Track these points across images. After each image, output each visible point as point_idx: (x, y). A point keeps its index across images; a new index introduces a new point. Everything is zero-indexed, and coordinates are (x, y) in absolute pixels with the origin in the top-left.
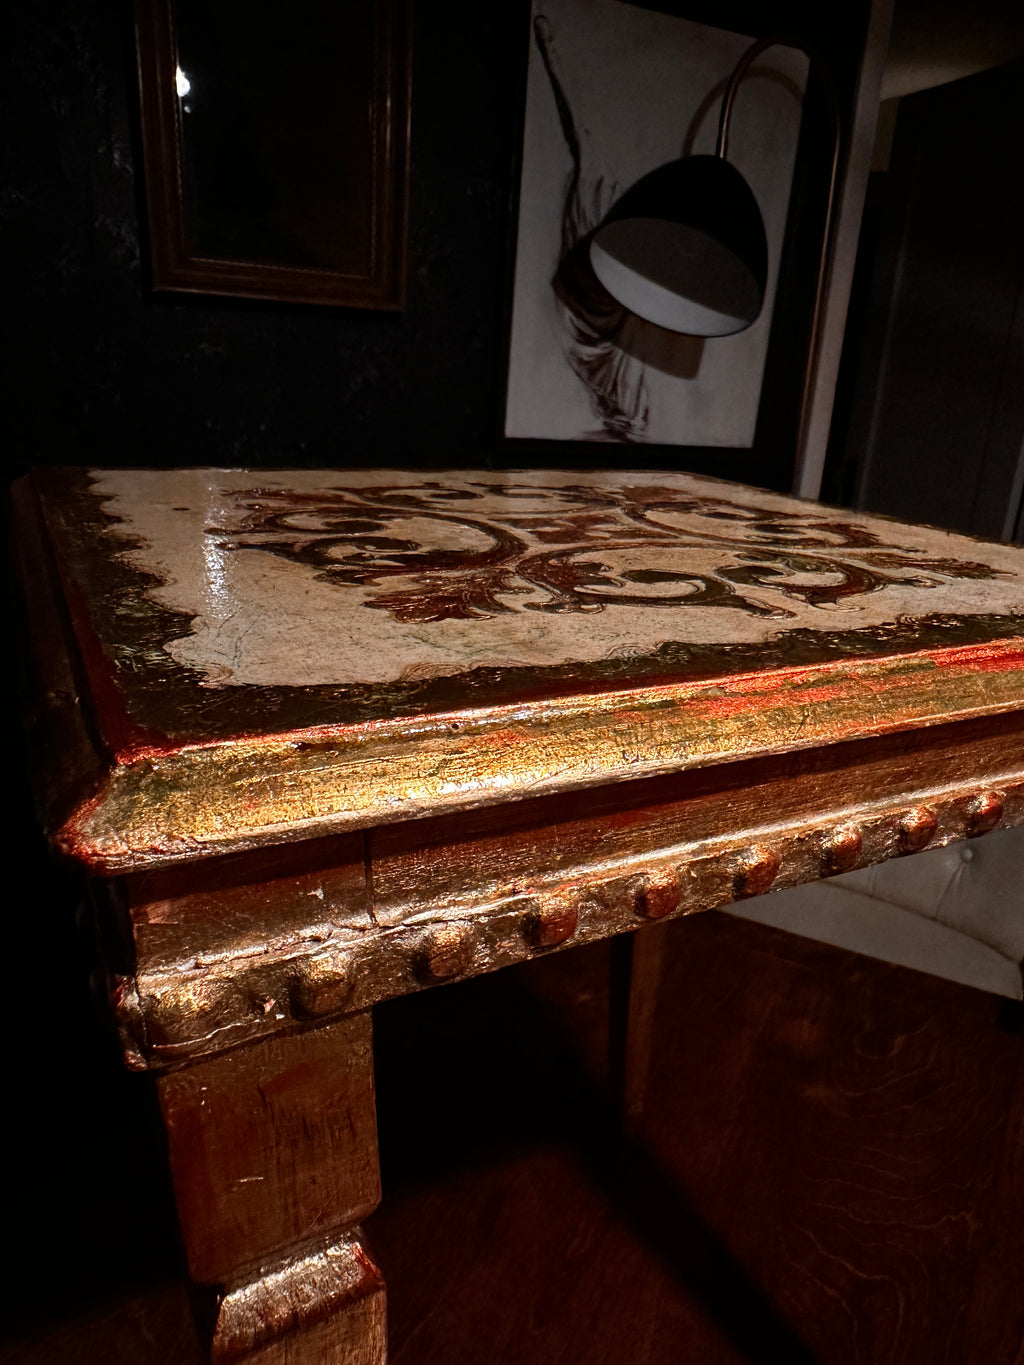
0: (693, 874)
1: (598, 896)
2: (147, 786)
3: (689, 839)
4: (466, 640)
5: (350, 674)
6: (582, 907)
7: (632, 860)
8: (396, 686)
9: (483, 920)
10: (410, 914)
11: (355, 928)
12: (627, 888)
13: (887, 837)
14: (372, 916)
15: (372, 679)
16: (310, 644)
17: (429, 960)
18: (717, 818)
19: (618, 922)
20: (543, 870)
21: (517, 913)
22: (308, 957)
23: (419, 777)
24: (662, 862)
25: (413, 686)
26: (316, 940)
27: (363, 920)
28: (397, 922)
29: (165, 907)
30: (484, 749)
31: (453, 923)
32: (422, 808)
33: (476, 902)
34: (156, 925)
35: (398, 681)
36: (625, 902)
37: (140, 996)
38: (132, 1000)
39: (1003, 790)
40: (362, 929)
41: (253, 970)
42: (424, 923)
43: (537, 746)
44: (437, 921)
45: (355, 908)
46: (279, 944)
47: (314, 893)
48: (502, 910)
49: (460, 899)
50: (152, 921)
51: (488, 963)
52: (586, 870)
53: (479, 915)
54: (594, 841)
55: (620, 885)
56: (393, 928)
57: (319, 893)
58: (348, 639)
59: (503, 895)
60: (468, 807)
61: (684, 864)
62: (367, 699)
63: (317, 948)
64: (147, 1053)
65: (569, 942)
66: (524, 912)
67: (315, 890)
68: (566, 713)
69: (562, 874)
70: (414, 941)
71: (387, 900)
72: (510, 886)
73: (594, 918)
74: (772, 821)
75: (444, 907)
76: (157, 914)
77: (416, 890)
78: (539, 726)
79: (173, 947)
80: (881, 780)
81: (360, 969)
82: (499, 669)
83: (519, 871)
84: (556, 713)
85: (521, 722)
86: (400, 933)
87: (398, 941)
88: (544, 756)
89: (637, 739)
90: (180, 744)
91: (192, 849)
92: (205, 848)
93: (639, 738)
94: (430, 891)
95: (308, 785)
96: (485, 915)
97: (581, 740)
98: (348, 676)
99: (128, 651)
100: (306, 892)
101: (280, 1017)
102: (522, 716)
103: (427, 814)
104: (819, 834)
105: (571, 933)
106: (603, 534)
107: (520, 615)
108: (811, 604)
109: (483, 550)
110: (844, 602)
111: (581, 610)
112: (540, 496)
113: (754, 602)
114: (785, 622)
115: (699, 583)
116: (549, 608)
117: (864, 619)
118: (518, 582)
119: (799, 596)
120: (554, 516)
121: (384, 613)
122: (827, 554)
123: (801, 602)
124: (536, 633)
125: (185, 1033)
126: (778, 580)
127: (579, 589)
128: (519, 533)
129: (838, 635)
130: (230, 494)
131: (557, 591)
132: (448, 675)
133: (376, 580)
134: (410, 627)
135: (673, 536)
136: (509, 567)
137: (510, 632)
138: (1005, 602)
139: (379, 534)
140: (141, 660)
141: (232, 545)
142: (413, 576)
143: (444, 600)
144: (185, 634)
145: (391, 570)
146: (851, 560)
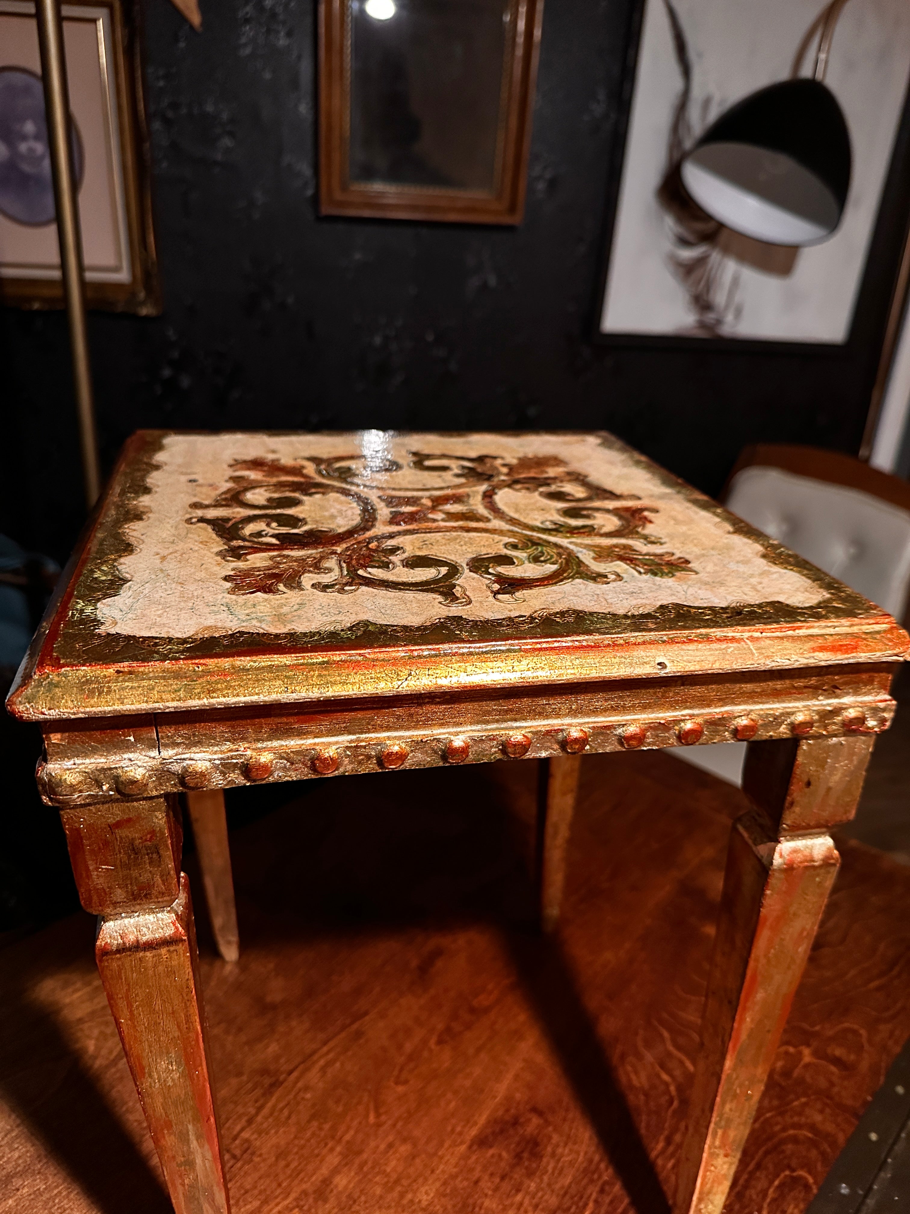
0: (348, 753)
1: (287, 758)
2: (45, 685)
3: (350, 733)
4: (252, 610)
6: (277, 762)
7: (312, 741)
8: (185, 641)
9: (218, 762)
10: (176, 755)
11: (150, 757)
12: (305, 754)
13: (492, 747)
14: (160, 752)
16: (169, 607)
17: (184, 778)
18: (368, 724)
19: (301, 773)
21: (238, 761)
22: (124, 767)
25: (194, 641)
26: (132, 760)
27: (154, 753)
28: (171, 757)
29: (58, 736)
31: (200, 761)
33: (216, 753)
34: (55, 743)
35: (190, 637)
36: (305, 763)
37: (46, 773)
38: (42, 774)
39: (589, 728)
40: (154, 758)
41: (98, 770)
42: (184, 759)
44: (192, 759)
45: (151, 747)
46: (112, 759)
47: (128, 738)
48: (228, 758)
49: (206, 750)
50: (53, 741)
51: (221, 784)
52: (281, 743)
53: (215, 760)
54: (287, 729)
55: (301, 753)
56: (168, 759)
57: (132, 738)
58: (191, 604)
59: (232, 751)
60: (193, 708)
61: (342, 746)
62: (164, 648)
63: (130, 764)
64: (51, 799)
66: (242, 761)
67: (130, 737)
68: (262, 664)
69: (267, 744)
70: (178, 768)
71: (168, 746)
72: (236, 747)
73: (284, 769)
74: (408, 729)
75: (198, 753)
76: (55, 738)
77: (184, 743)
79: (63, 753)
80: (489, 713)
81: (149, 777)
83: (243, 740)
84: (256, 664)
85: (236, 668)
86: (172, 762)
87: (170, 766)
90: (64, 666)
93: (298, 681)
94: (190, 744)
96: (220, 759)
97: (266, 680)
99: (80, 605)
100: (124, 737)
101: (111, 793)
104: (438, 740)
105: (272, 775)
106: (440, 516)
107: (302, 592)
108: (495, 593)
109: (340, 530)
110: (519, 594)
111: (341, 591)
112: (445, 469)
113: (458, 591)
114: (455, 610)
115: (444, 570)
116: (325, 588)
117: (510, 611)
118: (331, 563)
119: (496, 587)
120: (427, 494)
121: (228, 585)
122: (576, 544)
123: (489, 593)
124: (295, 607)
125: (64, 793)
126: (504, 570)
127: (361, 572)
128: (384, 512)
129: (475, 622)
130: (237, 464)
131: (345, 573)
132: (217, 636)
133: (249, 557)
134: (231, 598)
135: (488, 520)
136: (340, 548)
137: (282, 606)
138: (638, 602)
139: (292, 511)
140: (82, 612)
141: (194, 520)
142: (275, 553)
143: (272, 577)
144: (116, 594)
145: (265, 548)
146: (584, 551)
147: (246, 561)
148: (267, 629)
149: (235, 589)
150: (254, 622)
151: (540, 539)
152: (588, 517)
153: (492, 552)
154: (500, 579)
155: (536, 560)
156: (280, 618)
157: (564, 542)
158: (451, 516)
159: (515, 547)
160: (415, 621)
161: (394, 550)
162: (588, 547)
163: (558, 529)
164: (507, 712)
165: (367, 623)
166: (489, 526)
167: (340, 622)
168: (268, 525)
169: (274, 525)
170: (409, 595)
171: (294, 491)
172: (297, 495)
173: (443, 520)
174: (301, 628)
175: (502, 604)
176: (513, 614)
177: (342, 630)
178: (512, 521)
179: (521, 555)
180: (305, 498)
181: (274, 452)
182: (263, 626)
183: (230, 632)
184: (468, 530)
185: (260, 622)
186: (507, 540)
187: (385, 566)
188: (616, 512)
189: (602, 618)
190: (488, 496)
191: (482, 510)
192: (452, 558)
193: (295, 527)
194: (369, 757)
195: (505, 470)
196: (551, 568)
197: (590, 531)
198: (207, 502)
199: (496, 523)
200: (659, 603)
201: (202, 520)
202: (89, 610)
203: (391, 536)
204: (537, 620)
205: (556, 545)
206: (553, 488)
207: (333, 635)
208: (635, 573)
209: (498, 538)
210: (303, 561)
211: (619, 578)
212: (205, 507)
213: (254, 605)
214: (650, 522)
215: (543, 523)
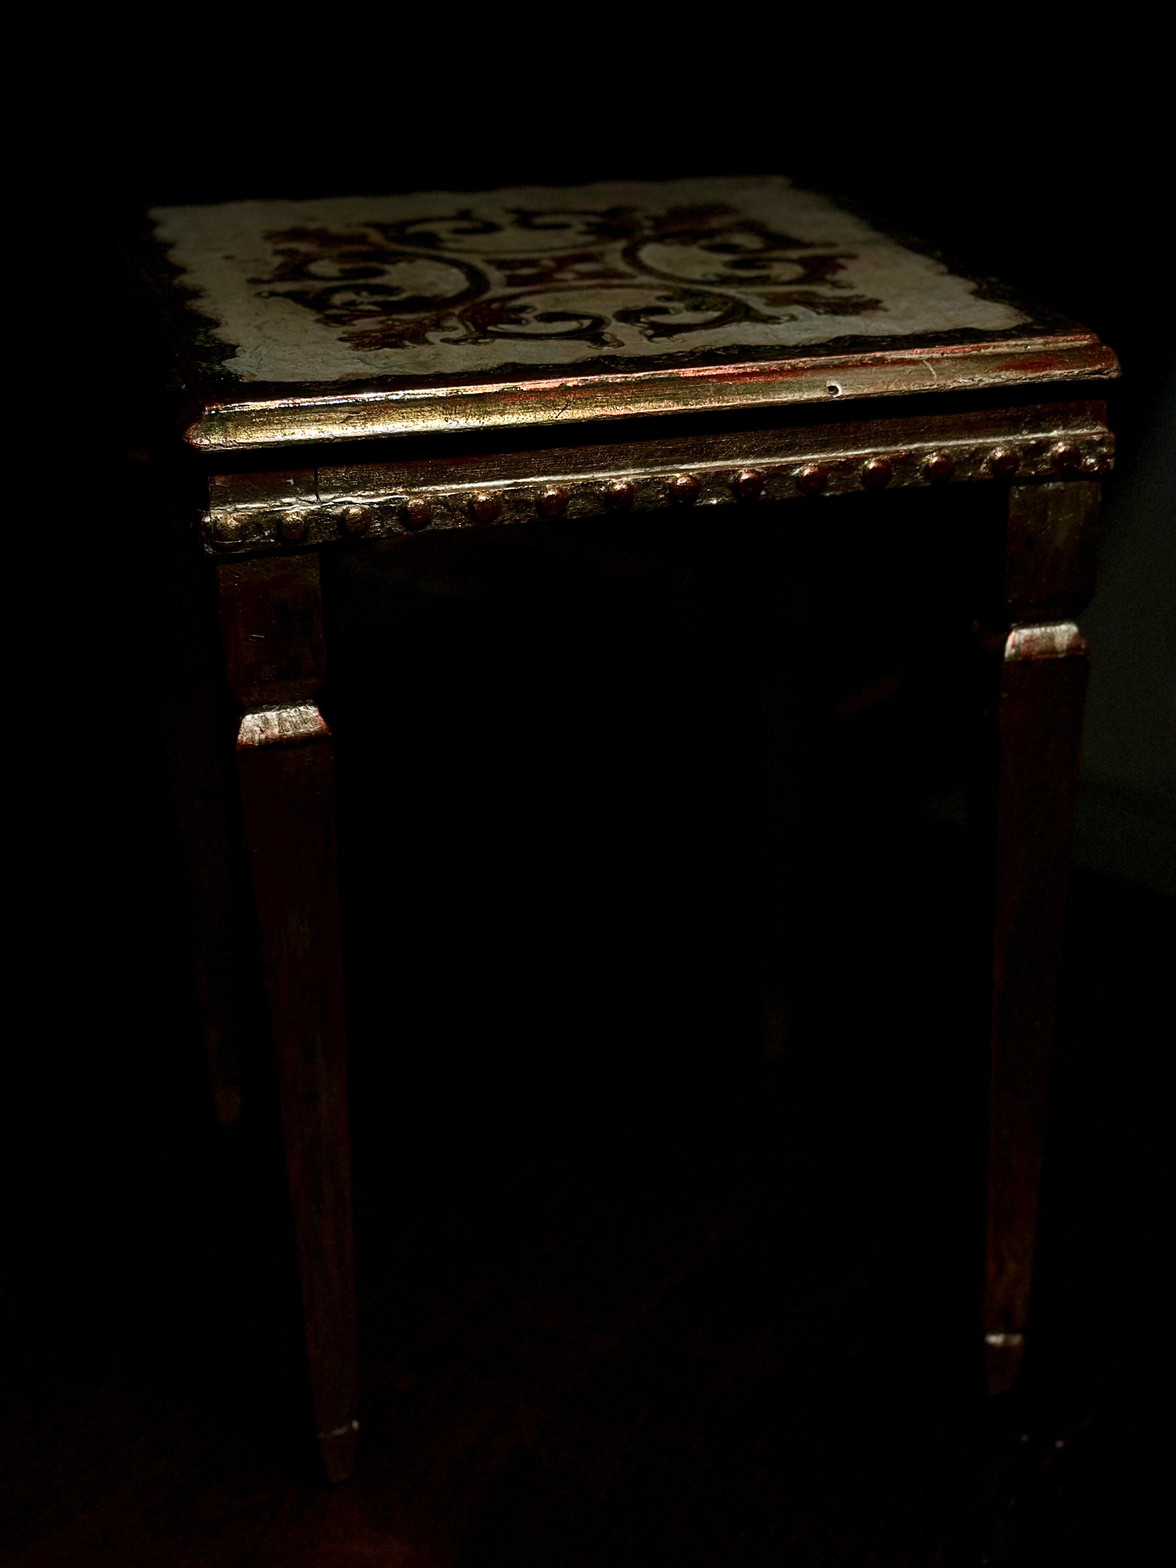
0: (507, 498)
1: (444, 502)
2: (217, 419)
3: (506, 478)
4: (387, 360)
5: (314, 377)
6: (434, 508)
7: (467, 486)
8: (335, 383)
9: (376, 506)
10: (337, 498)
11: (309, 501)
12: (462, 500)
13: (659, 492)
14: (318, 497)
15: (325, 380)
16: (298, 362)
17: (346, 522)
18: (525, 466)
19: (460, 521)
20: (414, 486)
21: (395, 505)
22: (285, 510)
23: (336, 423)
24: (487, 488)
25: (344, 383)
26: (290, 504)
27: (313, 498)
28: (329, 501)
29: (223, 479)
30: (370, 412)
31: (358, 505)
32: (336, 437)
33: (373, 497)
34: (218, 486)
35: (337, 381)
36: (462, 510)
37: (211, 518)
38: (207, 519)
39: (762, 468)
40: (312, 503)
41: (259, 513)
42: (343, 503)
43: (398, 413)
44: (351, 503)
45: (309, 492)
46: (273, 504)
47: (288, 481)
48: (386, 502)
49: (364, 494)
50: (217, 484)
51: (380, 531)
52: (437, 488)
53: (374, 503)
54: (442, 472)
55: (458, 497)
56: (327, 503)
57: (291, 481)
58: (321, 359)
59: (389, 495)
61: (499, 491)
62: (317, 388)
63: (290, 507)
64: (214, 546)
65: (429, 528)
66: (399, 505)
67: (290, 479)
68: (418, 397)
69: (424, 488)
70: (338, 511)
71: (326, 491)
72: (392, 492)
73: (442, 516)
75: (355, 496)
76: (219, 481)
77: (340, 487)
78: (402, 404)
79: (223, 501)
81: (311, 521)
82: (393, 375)
83: (397, 484)
84: (412, 397)
85: (392, 401)
86: (331, 506)
87: (330, 510)
88: (401, 418)
89: (455, 411)
90: (230, 403)
91: (235, 446)
92: (240, 446)
93: (457, 412)
94: (349, 489)
95: (284, 423)
96: (378, 503)
97: (424, 411)
98: (312, 378)
99: (204, 365)
100: (285, 480)
101: (272, 541)
102: (394, 397)
103: (339, 440)
104: (600, 484)
105: (429, 522)
106: (569, 276)
107: (432, 346)
108: (650, 338)
109: (450, 295)
110: (678, 337)
111: (475, 343)
112: (564, 226)
113: (607, 337)
114: (606, 350)
115: (587, 322)
116: (456, 342)
117: (668, 349)
119: (650, 332)
120: (547, 255)
121: (348, 345)
122: (746, 294)
123: (642, 337)
124: (432, 357)
125: (230, 537)
126: (656, 318)
127: (490, 328)
128: (495, 276)
129: (630, 358)
130: (270, 236)
131: (473, 329)
132: (364, 379)
133: (355, 322)
134: (360, 353)
135: (632, 277)
136: (457, 311)
137: (417, 356)
138: (812, 336)
139: (378, 281)
140: (211, 369)
141: (265, 294)
142: (383, 318)
143: (392, 336)
144: (233, 355)
145: (369, 314)
146: (756, 299)
147: (354, 325)
148: (411, 372)
149: (356, 347)
150: (395, 369)
151: (700, 290)
152: (764, 267)
153: (642, 304)
154: (653, 325)
155: (696, 308)
156: (423, 364)
157: (732, 292)
158: (587, 276)
159: (669, 299)
160: (566, 360)
161: (523, 309)
162: (760, 295)
163: (724, 281)
164: (672, 452)
165: (514, 365)
166: (636, 281)
167: (485, 364)
168: (358, 294)
169: (364, 294)
170: (553, 342)
171: (368, 260)
172: (374, 264)
173: (575, 279)
174: (447, 370)
175: (658, 345)
176: (672, 351)
177: (491, 370)
178: (663, 276)
179: (680, 305)
180: (387, 267)
181: (313, 219)
182: (407, 370)
183: (375, 376)
184: (611, 287)
185: (401, 367)
186: (659, 293)
187: (518, 322)
188: (801, 261)
189: (770, 349)
190: (630, 255)
191: (623, 267)
192: (595, 311)
193: (391, 294)
194: (528, 503)
195: (649, 223)
196: (714, 314)
197: (765, 280)
198: (266, 277)
199: (644, 279)
200: (834, 336)
201: (272, 294)
202: (218, 368)
203: (515, 297)
204: (698, 353)
205: (721, 295)
206: (718, 240)
207: (483, 373)
208: (814, 314)
209: (646, 292)
210: (419, 323)
211: (793, 318)
212: (269, 282)
213: (387, 357)
214: (843, 267)
215: (704, 275)
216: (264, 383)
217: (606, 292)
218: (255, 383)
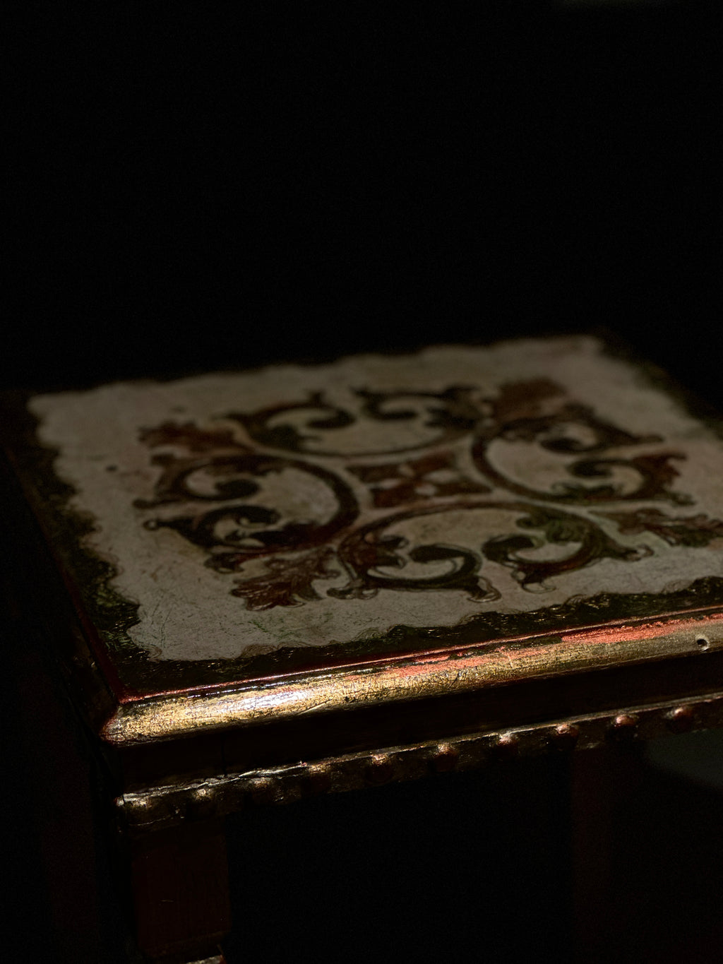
0: (401, 759)
1: (344, 769)
4: (282, 625)
5: (217, 653)
6: (334, 774)
8: (238, 661)
9: (280, 777)
10: (243, 773)
12: (360, 765)
15: (228, 657)
16: (199, 630)
17: (252, 795)
19: (356, 783)
21: (297, 775)
22: (195, 789)
25: (247, 661)
28: (236, 776)
31: (263, 778)
33: (276, 769)
35: (240, 658)
36: (359, 773)
37: (124, 802)
38: (121, 803)
40: (220, 779)
41: (171, 794)
42: (249, 777)
44: (256, 777)
48: (288, 773)
51: (283, 799)
53: (277, 775)
55: (356, 763)
56: (234, 778)
58: (218, 625)
59: (291, 766)
62: (223, 670)
63: (199, 785)
65: (329, 792)
66: (301, 774)
70: (244, 785)
73: (341, 780)
81: (219, 796)
82: (293, 648)
86: (238, 781)
87: (236, 785)
90: (143, 696)
98: (216, 654)
99: (110, 636)
101: (182, 817)
105: (329, 788)
106: (428, 490)
107: (321, 601)
108: (523, 583)
109: (324, 521)
110: (548, 582)
111: (361, 596)
112: (408, 415)
113: (482, 584)
114: (486, 605)
115: (460, 561)
116: (342, 594)
117: (543, 601)
118: (334, 564)
119: (521, 576)
120: (403, 458)
121: (241, 601)
122: (597, 514)
123: (516, 583)
124: (324, 618)
126: (522, 554)
127: (371, 572)
128: (362, 491)
129: (511, 617)
131: (355, 575)
132: (265, 654)
133: (243, 565)
134: (253, 614)
135: (487, 490)
136: (334, 545)
137: (309, 618)
138: (673, 578)
139: (253, 501)
140: (118, 642)
141: (153, 524)
142: (267, 559)
143: (280, 586)
144: (136, 621)
145: (253, 553)
146: (608, 522)
147: (242, 570)
148: (309, 643)
149: (251, 604)
150: (292, 637)
151: (554, 510)
152: (604, 474)
153: (506, 533)
154: (523, 565)
155: (555, 538)
156: (314, 630)
157: (582, 511)
158: (445, 489)
159: (528, 524)
160: (450, 620)
161: (396, 541)
162: (611, 516)
163: (572, 495)
165: (403, 628)
166: (493, 498)
167: (376, 629)
168: (238, 522)
169: (244, 521)
170: (434, 595)
171: (240, 470)
172: (245, 476)
173: (436, 495)
174: (342, 638)
175: (534, 595)
176: (548, 604)
177: (382, 637)
178: (518, 489)
179: (537, 534)
180: (260, 481)
181: (180, 410)
182: (303, 640)
183: (275, 650)
184: (470, 506)
185: (297, 636)
186: (518, 515)
187: (394, 562)
188: (638, 464)
189: (638, 599)
190: (478, 453)
191: (478, 477)
192: (463, 544)
193: (269, 522)
194: (421, 763)
195: (486, 410)
196: (575, 547)
197: (607, 494)
198: (149, 498)
199: (499, 494)
200: (694, 578)
201: (161, 524)
202: (124, 641)
203: (385, 523)
204: (573, 609)
205: (575, 518)
206: (554, 433)
207: (375, 642)
208: (666, 545)
209: (506, 513)
210: (301, 563)
211: (650, 552)
212: (153, 505)
213: (282, 620)
214: (677, 474)
215: (553, 487)
216: (170, 664)
217: (467, 513)
218: (162, 662)
